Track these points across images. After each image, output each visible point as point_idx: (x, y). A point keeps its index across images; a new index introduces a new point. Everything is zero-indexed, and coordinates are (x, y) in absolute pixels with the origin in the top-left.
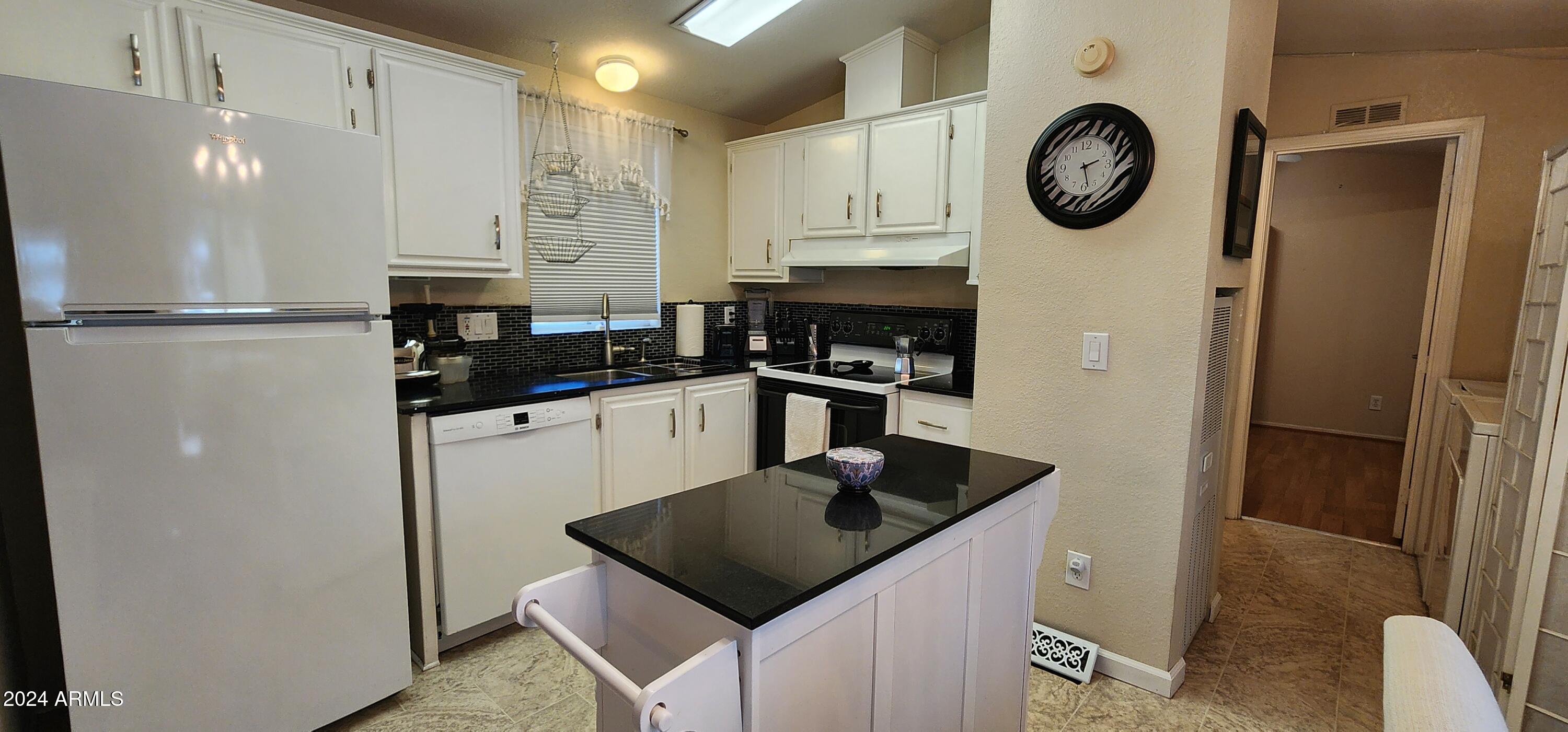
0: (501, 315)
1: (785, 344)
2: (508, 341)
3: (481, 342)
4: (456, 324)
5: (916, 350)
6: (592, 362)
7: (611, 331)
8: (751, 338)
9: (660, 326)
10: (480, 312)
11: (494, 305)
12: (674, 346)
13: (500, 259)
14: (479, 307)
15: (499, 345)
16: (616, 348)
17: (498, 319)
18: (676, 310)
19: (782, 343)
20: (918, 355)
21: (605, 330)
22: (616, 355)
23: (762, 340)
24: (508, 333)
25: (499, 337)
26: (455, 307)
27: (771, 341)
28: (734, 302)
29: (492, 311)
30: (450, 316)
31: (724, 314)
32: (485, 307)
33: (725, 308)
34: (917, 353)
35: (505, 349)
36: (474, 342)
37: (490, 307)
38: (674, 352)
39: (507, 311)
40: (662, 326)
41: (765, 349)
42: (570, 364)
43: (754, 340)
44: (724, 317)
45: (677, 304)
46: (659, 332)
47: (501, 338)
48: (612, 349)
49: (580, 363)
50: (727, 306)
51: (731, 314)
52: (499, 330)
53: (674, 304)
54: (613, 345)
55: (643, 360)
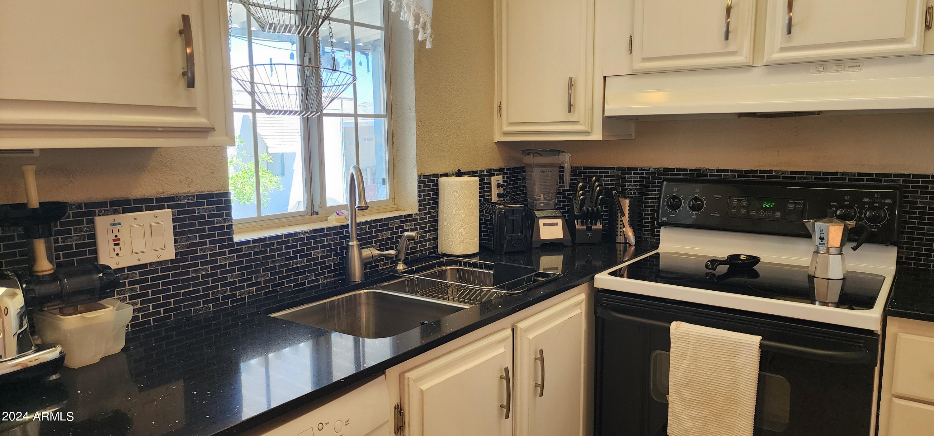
0: (179, 213)
1: (589, 229)
2: (193, 259)
3: (145, 266)
4: (93, 236)
5: (850, 240)
6: (326, 278)
7: (358, 224)
8: (541, 222)
9: (417, 212)
10: (140, 210)
11: (166, 195)
12: (436, 239)
13: (194, 109)
14: (136, 201)
15: (177, 268)
16: (367, 252)
17: (174, 220)
18: (437, 185)
19: (585, 227)
20: (854, 249)
21: (349, 222)
22: (367, 264)
23: (557, 224)
24: (192, 245)
25: (176, 254)
26: (87, 205)
27: (569, 227)
28: (501, 170)
29: (163, 208)
30: (81, 223)
31: (491, 187)
32: (150, 200)
33: (492, 178)
34: (854, 244)
35: (188, 273)
36: (130, 268)
37: (158, 200)
38: (436, 247)
39: (189, 205)
40: (420, 210)
41: (563, 238)
42: (295, 286)
43: (544, 225)
44: (491, 191)
45: (437, 176)
46: (416, 220)
47: (181, 256)
48: (360, 254)
49: (309, 282)
50: (494, 175)
51: (499, 186)
52: (176, 241)
53: (434, 176)
54: (361, 248)
55: (401, 267)
